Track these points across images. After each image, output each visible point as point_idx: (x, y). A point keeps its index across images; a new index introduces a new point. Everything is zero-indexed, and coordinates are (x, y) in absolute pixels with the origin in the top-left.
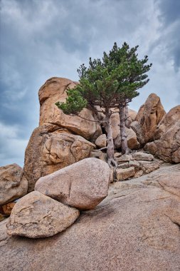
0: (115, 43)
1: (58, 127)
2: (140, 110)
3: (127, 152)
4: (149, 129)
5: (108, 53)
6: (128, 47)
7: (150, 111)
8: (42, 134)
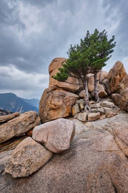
0: (88, 31)
1: (57, 88)
2: (110, 72)
3: (98, 100)
4: (114, 86)
5: (83, 39)
6: (98, 32)
7: (115, 73)
8: (48, 92)
